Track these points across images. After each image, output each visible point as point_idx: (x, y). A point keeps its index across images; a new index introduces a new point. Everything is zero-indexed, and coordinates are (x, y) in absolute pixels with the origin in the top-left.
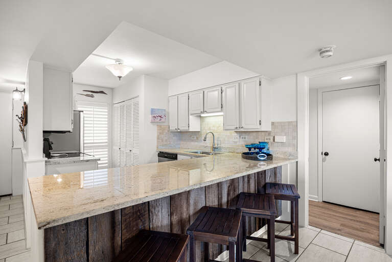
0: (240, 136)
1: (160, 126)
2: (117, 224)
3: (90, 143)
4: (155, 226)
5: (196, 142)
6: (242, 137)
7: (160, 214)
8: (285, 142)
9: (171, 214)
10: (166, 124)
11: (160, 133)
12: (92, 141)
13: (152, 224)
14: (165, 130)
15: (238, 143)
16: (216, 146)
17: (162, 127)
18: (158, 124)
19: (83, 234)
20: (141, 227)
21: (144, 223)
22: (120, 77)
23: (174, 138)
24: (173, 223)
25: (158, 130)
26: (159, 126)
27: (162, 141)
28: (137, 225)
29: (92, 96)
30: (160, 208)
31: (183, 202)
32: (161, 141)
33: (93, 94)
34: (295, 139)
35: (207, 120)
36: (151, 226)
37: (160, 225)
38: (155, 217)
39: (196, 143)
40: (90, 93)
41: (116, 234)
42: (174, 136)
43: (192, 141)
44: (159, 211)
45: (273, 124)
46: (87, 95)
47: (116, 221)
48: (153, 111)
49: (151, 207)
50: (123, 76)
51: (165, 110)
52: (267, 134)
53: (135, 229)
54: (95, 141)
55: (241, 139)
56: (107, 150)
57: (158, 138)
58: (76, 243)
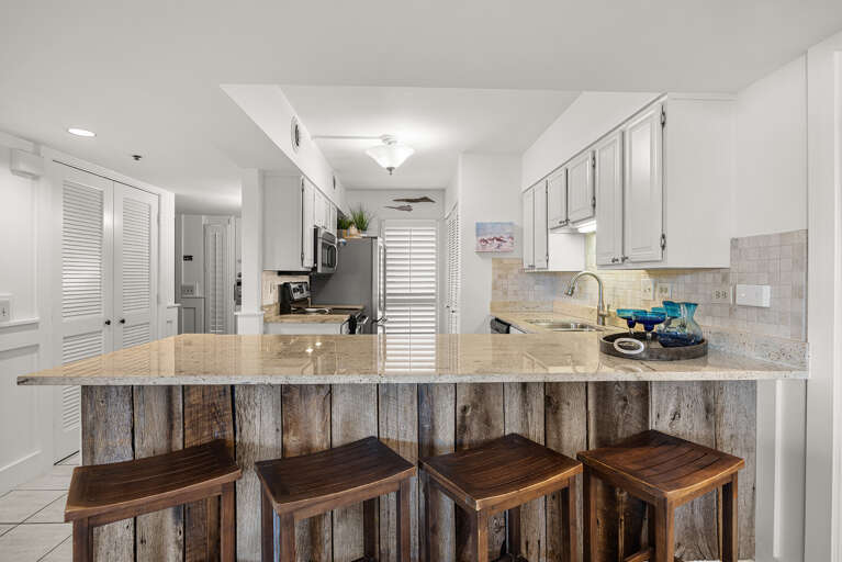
0: (655, 286)
1: (500, 261)
2: (176, 415)
3: (407, 294)
4: (245, 440)
7: (257, 421)
8: (766, 303)
9: (284, 430)
10: (516, 255)
11: (500, 276)
12: (408, 291)
13: (240, 436)
14: (511, 269)
16: (605, 311)
17: (506, 262)
18: (497, 256)
19: (127, 415)
20: (217, 433)
21: (223, 430)
22: (390, 169)
23: (536, 287)
24: (289, 448)
25: (494, 269)
26: (498, 262)
28: (211, 428)
29: (409, 209)
30: (257, 410)
31: (312, 414)
32: (500, 293)
33: (411, 204)
34: (801, 297)
36: (238, 440)
37: (257, 442)
38: (245, 424)
40: (406, 204)
41: (175, 432)
44: (254, 417)
45: (735, 242)
46: (401, 208)
47: (175, 411)
48: (480, 228)
49: (237, 405)
50: (396, 165)
51: (511, 224)
52: (719, 277)
53: (206, 433)
54: (413, 291)
55: (658, 293)
57: (495, 288)
58: (119, 426)
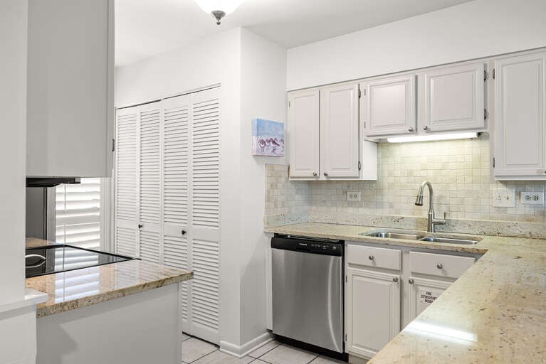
0: (518, 194)
1: (272, 167)
5: (361, 206)
6: (524, 194)
10: (283, 161)
11: (271, 186)
14: (280, 176)
15: (510, 212)
16: (439, 217)
17: (276, 169)
18: (270, 161)
22: (219, 15)
25: (267, 176)
26: (270, 167)
27: (276, 207)
35: (400, 152)
39: (362, 211)
42: (297, 193)
43: (351, 204)
48: (260, 126)
51: (282, 125)
55: (523, 200)
56: (98, 229)
